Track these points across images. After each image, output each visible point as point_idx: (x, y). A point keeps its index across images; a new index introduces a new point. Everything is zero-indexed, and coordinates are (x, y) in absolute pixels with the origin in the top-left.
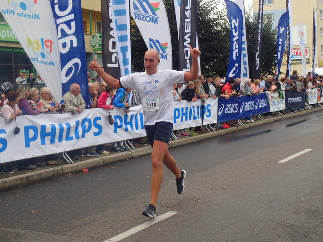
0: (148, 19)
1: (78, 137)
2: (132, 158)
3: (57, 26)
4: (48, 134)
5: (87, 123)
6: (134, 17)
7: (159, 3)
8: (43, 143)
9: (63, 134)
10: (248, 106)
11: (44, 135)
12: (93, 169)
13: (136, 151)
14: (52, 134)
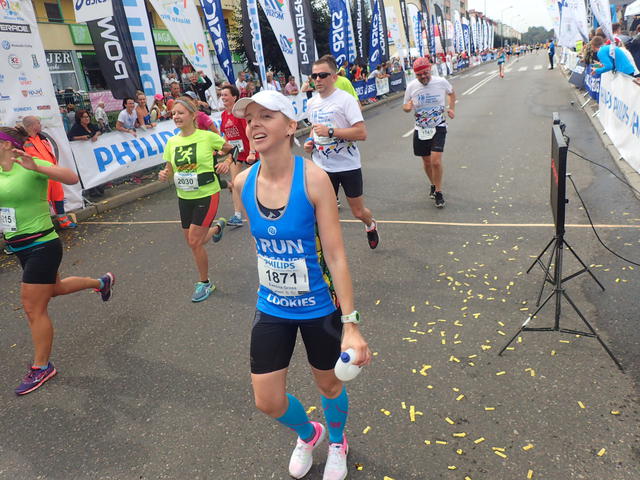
0: (276, 15)
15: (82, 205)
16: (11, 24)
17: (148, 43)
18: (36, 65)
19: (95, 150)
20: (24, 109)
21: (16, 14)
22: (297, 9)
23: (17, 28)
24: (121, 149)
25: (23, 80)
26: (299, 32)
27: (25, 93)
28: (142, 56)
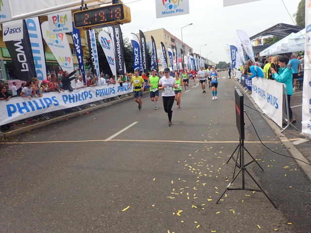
0: (107, 47)
1: (84, 100)
2: (104, 107)
4: (72, 99)
5: (86, 94)
6: (102, 46)
7: (110, 41)
8: (71, 102)
9: (77, 98)
11: (70, 99)
12: (91, 112)
13: (106, 104)
14: (73, 98)
17: (41, 56)
19: (7, 105)
24: (22, 106)
28: (38, 61)
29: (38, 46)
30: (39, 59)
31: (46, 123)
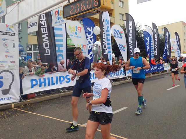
0: (119, 37)
1: (94, 78)
3: (87, 40)
6: (114, 37)
10: (155, 68)
15: (18, 101)
16: (8, 33)
17: (64, 43)
18: (14, 47)
19: (31, 80)
20: (4, 62)
21: (11, 29)
22: (130, 35)
23: (10, 34)
24: (42, 80)
25: (7, 52)
26: (130, 43)
27: (6, 56)
28: (60, 47)
29: (62, 37)
30: (62, 45)
31: (59, 95)
